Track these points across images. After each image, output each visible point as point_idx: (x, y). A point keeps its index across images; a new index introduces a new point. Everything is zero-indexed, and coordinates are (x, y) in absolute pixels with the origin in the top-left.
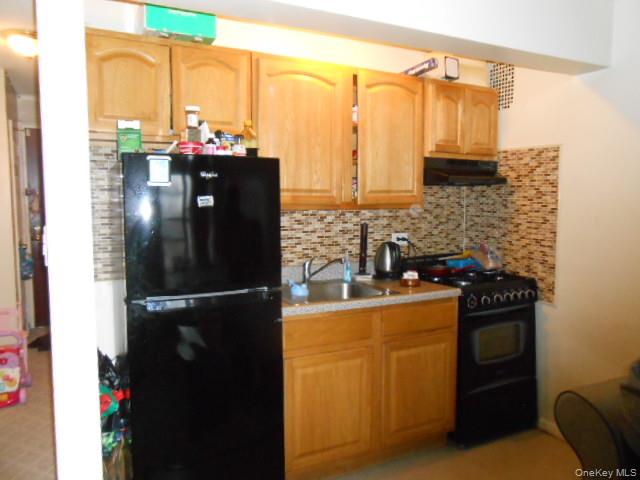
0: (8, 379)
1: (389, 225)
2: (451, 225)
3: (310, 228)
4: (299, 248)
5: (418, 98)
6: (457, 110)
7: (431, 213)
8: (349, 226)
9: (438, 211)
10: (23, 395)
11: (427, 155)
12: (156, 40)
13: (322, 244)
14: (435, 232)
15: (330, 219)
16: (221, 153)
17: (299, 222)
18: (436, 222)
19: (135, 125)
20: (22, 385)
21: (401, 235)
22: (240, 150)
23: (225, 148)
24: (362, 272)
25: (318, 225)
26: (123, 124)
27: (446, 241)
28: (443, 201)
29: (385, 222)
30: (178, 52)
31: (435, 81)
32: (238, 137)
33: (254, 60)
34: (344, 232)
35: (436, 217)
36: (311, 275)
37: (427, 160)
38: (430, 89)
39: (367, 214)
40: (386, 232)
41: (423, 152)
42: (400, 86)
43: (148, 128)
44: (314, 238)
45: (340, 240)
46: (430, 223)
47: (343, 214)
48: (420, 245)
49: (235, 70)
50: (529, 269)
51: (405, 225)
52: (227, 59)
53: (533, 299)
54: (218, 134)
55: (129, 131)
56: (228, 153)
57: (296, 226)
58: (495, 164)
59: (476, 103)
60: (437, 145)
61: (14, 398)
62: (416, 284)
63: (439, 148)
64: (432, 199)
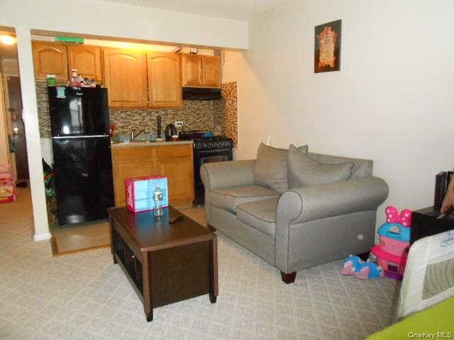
0: (7, 191)
1: (173, 118)
2: (206, 118)
3: (134, 118)
4: (130, 127)
5: (178, 62)
6: (197, 66)
7: (195, 113)
8: (154, 118)
9: (198, 112)
10: (15, 198)
11: (184, 86)
12: (60, 43)
13: (140, 125)
14: (198, 121)
15: (144, 114)
16: (86, 86)
17: (129, 115)
18: (197, 117)
19: (53, 76)
20: (14, 193)
21: (179, 122)
22: (94, 85)
23: (87, 84)
24: (159, 137)
25: (139, 117)
26: (49, 76)
27: (203, 125)
28: (201, 107)
29: (171, 116)
30: (69, 48)
31: (187, 55)
32: (92, 81)
33: (102, 50)
34: (151, 120)
35: (198, 114)
36: (134, 137)
37: (184, 88)
38: (184, 59)
39: (162, 112)
40: (172, 120)
41: (181, 84)
42: (169, 58)
43: (60, 77)
44: (137, 122)
45: (149, 124)
46: (194, 117)
47: (150, 112)
48: (190, 127)
49: (94, 54)
50: (231, 135)
51: (181, 118)
52: (90, 50)
53: (232, 147)
54: (86, 79)
55: (51, 78)
56: (89, 86)
57: (128, 117)
58: (220, 90)
59: (207, 63)
60: (188, 82)
61: (10, 199)
62: (177, 140)
63: (189, 83)
64: (195, 106)
